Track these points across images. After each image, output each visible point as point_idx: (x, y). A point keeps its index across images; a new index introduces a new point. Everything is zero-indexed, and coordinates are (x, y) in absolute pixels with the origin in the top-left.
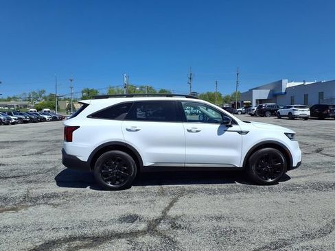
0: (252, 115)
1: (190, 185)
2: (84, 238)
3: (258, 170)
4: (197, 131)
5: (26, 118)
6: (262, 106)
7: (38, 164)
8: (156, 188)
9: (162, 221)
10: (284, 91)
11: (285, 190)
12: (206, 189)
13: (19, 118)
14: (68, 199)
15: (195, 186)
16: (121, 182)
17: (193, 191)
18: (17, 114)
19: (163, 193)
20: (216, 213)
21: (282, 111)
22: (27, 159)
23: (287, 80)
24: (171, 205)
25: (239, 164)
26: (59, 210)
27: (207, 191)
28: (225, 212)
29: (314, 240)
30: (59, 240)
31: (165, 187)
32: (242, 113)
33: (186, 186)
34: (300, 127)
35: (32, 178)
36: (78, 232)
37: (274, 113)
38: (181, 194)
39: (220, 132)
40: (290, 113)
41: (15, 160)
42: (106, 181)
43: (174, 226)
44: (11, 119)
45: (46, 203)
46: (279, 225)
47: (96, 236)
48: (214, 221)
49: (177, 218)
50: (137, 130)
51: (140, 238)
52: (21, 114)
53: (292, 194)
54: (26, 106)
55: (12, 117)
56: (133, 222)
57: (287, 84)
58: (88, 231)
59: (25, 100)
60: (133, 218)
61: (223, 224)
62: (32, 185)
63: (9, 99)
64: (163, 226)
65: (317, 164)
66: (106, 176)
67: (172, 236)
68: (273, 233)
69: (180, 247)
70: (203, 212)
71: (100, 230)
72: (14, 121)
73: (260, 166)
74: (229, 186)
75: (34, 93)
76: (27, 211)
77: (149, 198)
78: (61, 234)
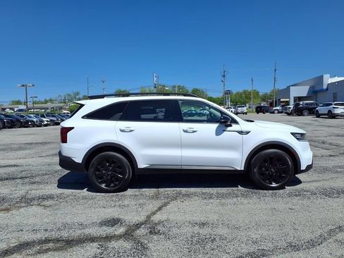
0: (289, 114)
1: (189, 189)
2: (59, 241)
3: (262, 174)
4: (194, 132)
5: (58, 120)
6: (299, 104)
7: (49, 165)
8: (152, 191)
9: (143, 226)
10: (325, 87)
11: (290, 195)
12: (203, 194)
13: (51, 120)
14: (61, 201)
15: (192, 190)
16: (115, 185)
17: (188, 195)
18: (49, 116)
19: (156, 197)
20: (202, 219)
21: (322, 110)
22: (40, 160)
23: (329, 75)
24: (160, 209)
25: (240, 166)
26: (47, 212)
27: (204, 195)
28: (213, 218)
29: (297, 252)
30: (34, 242)
31: (161, 190)
32: (279, 112)
33: (184, 190)
34: (338, 127)
35: (37, 179)
36: (55, 235)
37: (312, 111)
38: (175, 199)
39: (218, 133)
40: (330, 111)
41: (30, 161)
42: (101, 183)
43: (153, 231)
44: (43, 121)
45: (39, 205)
46: (265, 233)
47: (70, 239)
48: (197, 227)
49: (160, 222)
50: (131, 131)
51: (113, 242)
52: (53, 116)
53: (295, 200)
54: (61, 108)
55: (44, 119)
56: (112, 226)
57: (329, 80)
58: (65, 234)
59: (61, 103)
60: (114, 222)
61: (205, 231)
62: (34, 187)
63: (46, 102)
64: (141, 232)
65: (340, 167)
66: (101, 178)
67: (146, 242)
68: (255, 242)
69: (149, 254)
70: (188, 218)
71: (76, 233)
72: (46, 123)
73: (263, 169)
74: (230, 190)
75: (69, 95)
76: (18, 213)
77: (141, 201)
78: (38, 236)
